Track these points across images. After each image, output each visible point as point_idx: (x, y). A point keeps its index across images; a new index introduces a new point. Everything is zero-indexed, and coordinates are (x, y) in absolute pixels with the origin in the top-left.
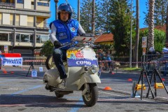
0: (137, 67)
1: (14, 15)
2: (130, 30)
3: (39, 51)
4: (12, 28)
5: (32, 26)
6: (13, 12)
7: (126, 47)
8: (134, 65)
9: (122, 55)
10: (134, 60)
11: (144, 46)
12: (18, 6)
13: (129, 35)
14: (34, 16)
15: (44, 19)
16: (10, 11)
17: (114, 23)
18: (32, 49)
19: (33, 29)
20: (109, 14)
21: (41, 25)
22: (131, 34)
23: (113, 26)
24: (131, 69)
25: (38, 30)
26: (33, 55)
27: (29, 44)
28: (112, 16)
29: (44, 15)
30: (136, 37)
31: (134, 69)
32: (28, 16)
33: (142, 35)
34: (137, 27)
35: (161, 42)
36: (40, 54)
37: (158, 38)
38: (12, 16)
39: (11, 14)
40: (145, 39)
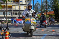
1: (19, 6)
4: (19, 11)
6: (19, 5)
9: (57, 19)
12: (20, 3)
14: (26, 6)
20: (52, 4)
23: (54, 8)
32: (24, 6)
38: (19, 7)
39: (18, 6)
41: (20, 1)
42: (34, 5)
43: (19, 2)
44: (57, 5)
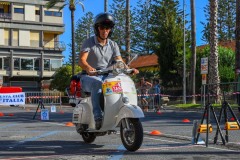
0: (194, 103)
2: (182, 48)
3: (48, 83)
4: (8, 50)
5: (37, 46)
6: (9, 25)
7: (177, 74)
8: (189, 100)
9: (171, 86)
10: (189, 92)
11: (204, 72)
12: (16, 17)
13: (182, 56)
14: (40, 32)
15: (55, 35)
16: (4, 25)
17: (159, 39)
18: (38, 79)
19: (39, 51)
20: (150, 26)
21: (50, 45)
22: (185, 54)
23: (157, 44)
24: (185, 105)
25: (46, 51)
26: (39, 89)
27: (34, 73)
28: (155, 30)
29: (55, 29)
30: (192, 59)
31: (190, 105)
32: (32, 31)
33: (200, 56)
34: (193, 44)
35: (229, 65)
36: (50, 88)
37: (224, 59)
38: (7, 32)
39: (6, 29)
40: (205, 61)
41: (14, 6)
42: (76, 28)
43: (9, 12)
44: (170, 28)
